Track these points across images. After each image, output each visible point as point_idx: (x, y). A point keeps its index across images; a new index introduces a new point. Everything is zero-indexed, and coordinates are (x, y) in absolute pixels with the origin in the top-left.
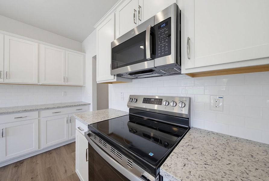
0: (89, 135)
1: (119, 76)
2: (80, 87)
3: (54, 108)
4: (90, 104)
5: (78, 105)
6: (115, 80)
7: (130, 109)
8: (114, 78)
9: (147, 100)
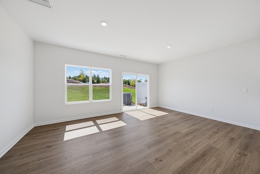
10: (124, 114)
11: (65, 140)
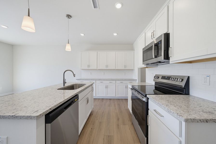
0: (132, 89)
1: (147, 64)
2: (132, 70)
3: (120, 80)
4: (137, 80)
5: (130, 80)
6: (145, 67)
7: (156, 83)
8: (145, 66)
9: (164, 78)
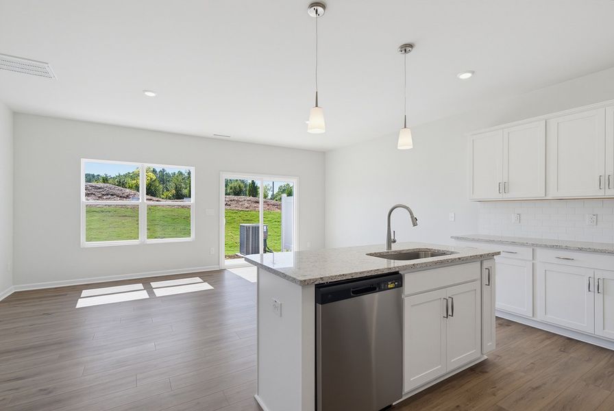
10: (226, 272)
11: (77, 307)
